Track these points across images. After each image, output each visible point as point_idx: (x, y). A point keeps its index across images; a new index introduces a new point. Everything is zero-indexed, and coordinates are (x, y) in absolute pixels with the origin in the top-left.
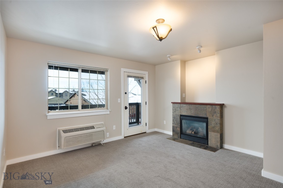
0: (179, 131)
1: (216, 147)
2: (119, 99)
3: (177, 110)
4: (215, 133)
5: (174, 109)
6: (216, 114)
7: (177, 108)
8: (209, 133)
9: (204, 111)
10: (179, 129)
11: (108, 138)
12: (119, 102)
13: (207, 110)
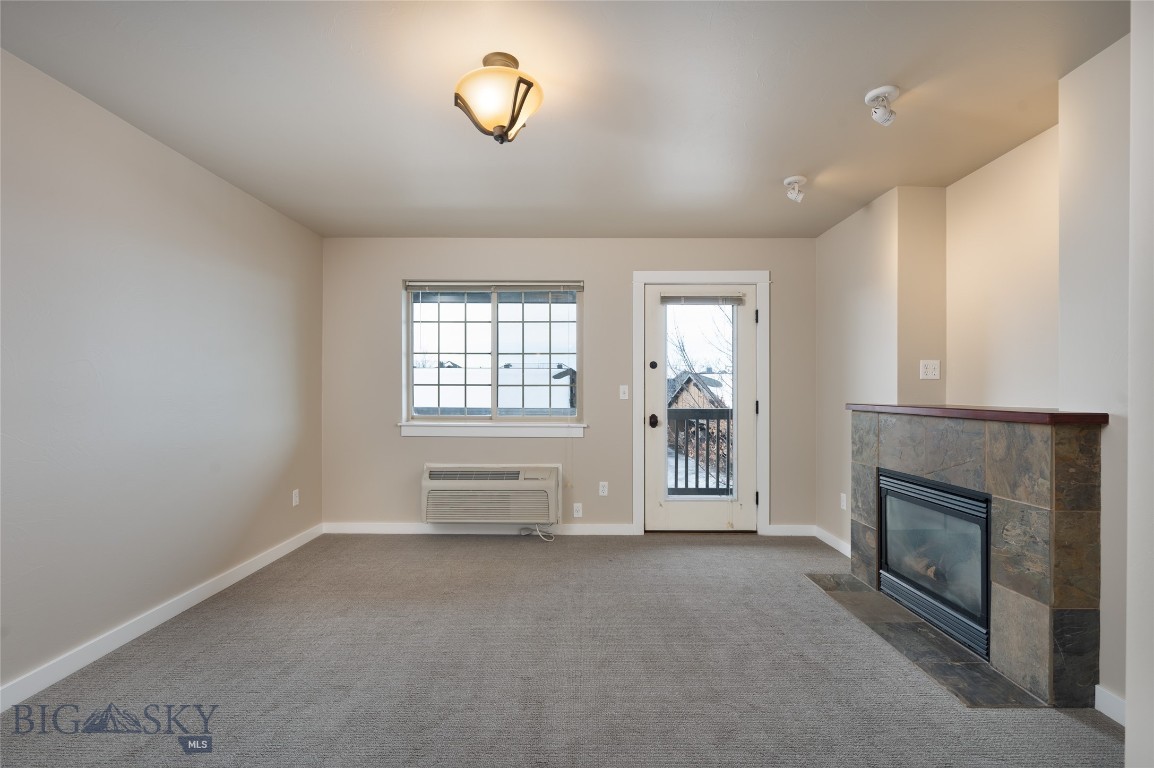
0: (874, 553)
1: (1025, 686)
2: (624, 389)
3: (867, 444)
4: (1026, 600)
5: (857, 437)
6: (1030, 478)
7: (868, 433)
8: (995, 586)
9: (971, 456)
10: (871, 541)
11: (580, 520)
12: (624, 396)
13: (987, 449)
